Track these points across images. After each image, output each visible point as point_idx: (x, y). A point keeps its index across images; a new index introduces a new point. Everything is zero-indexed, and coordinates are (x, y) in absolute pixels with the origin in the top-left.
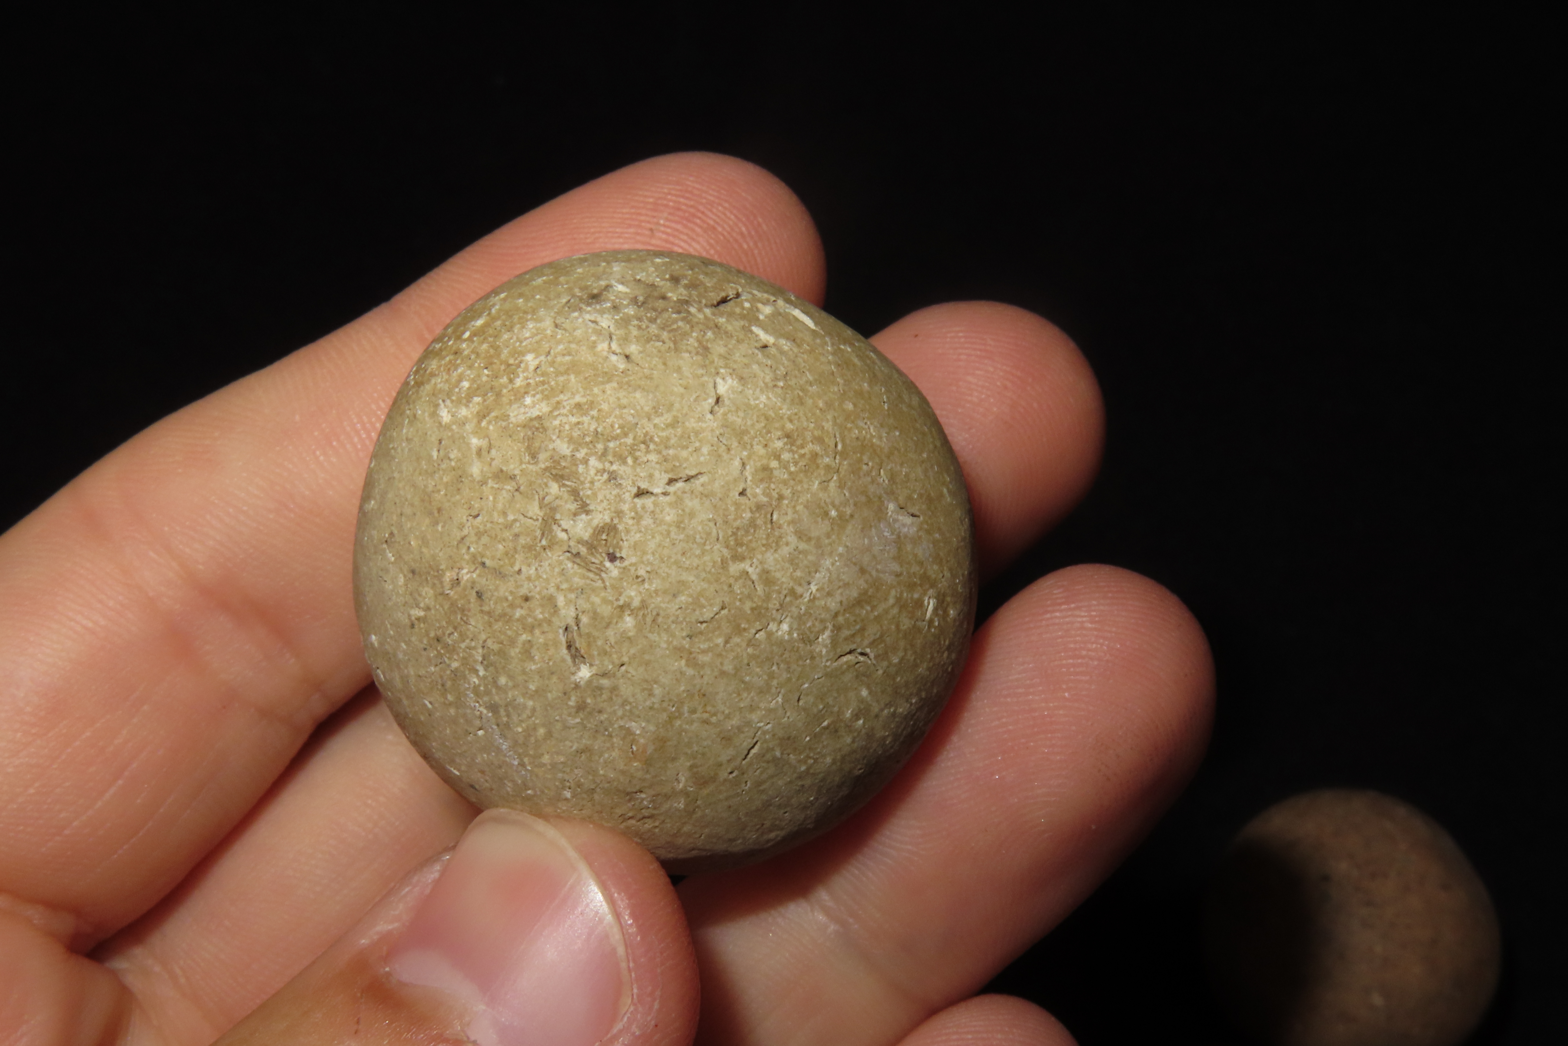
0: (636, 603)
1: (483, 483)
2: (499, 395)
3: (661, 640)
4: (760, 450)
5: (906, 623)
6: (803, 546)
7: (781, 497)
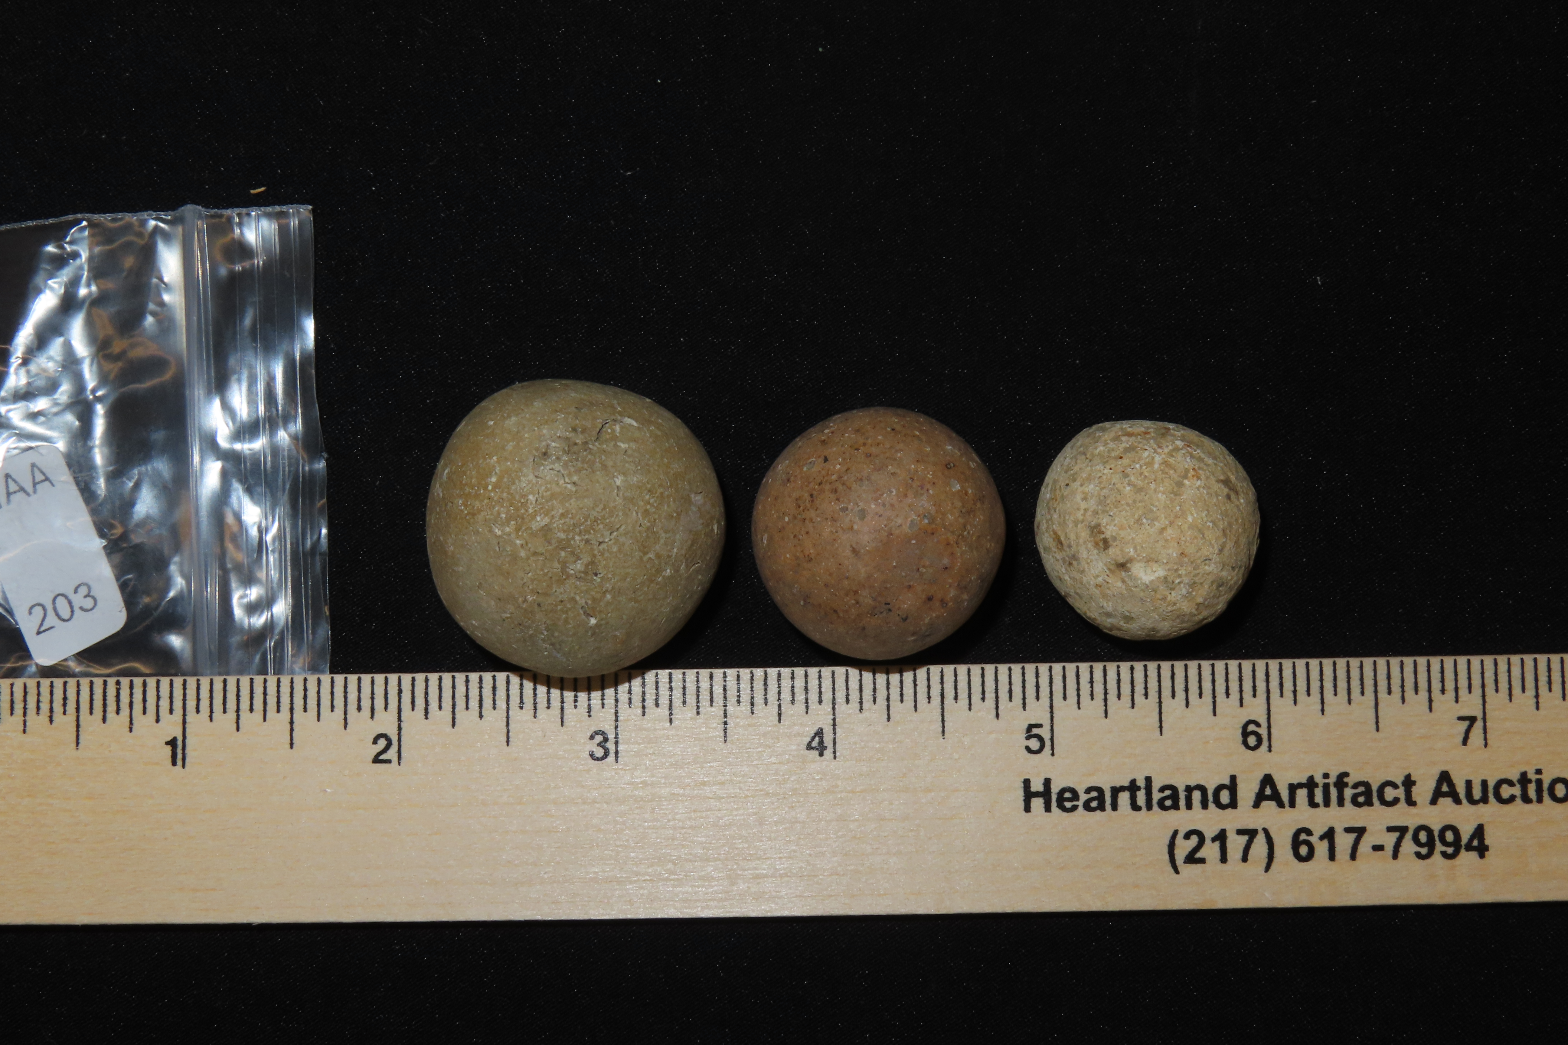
0: (610, 588)
1: (528, 558)
2: (523, 519)
3: (623, 599)
4: (641, 503)
5: (709, 541)
6: (668, 535)
7: (655, 520)
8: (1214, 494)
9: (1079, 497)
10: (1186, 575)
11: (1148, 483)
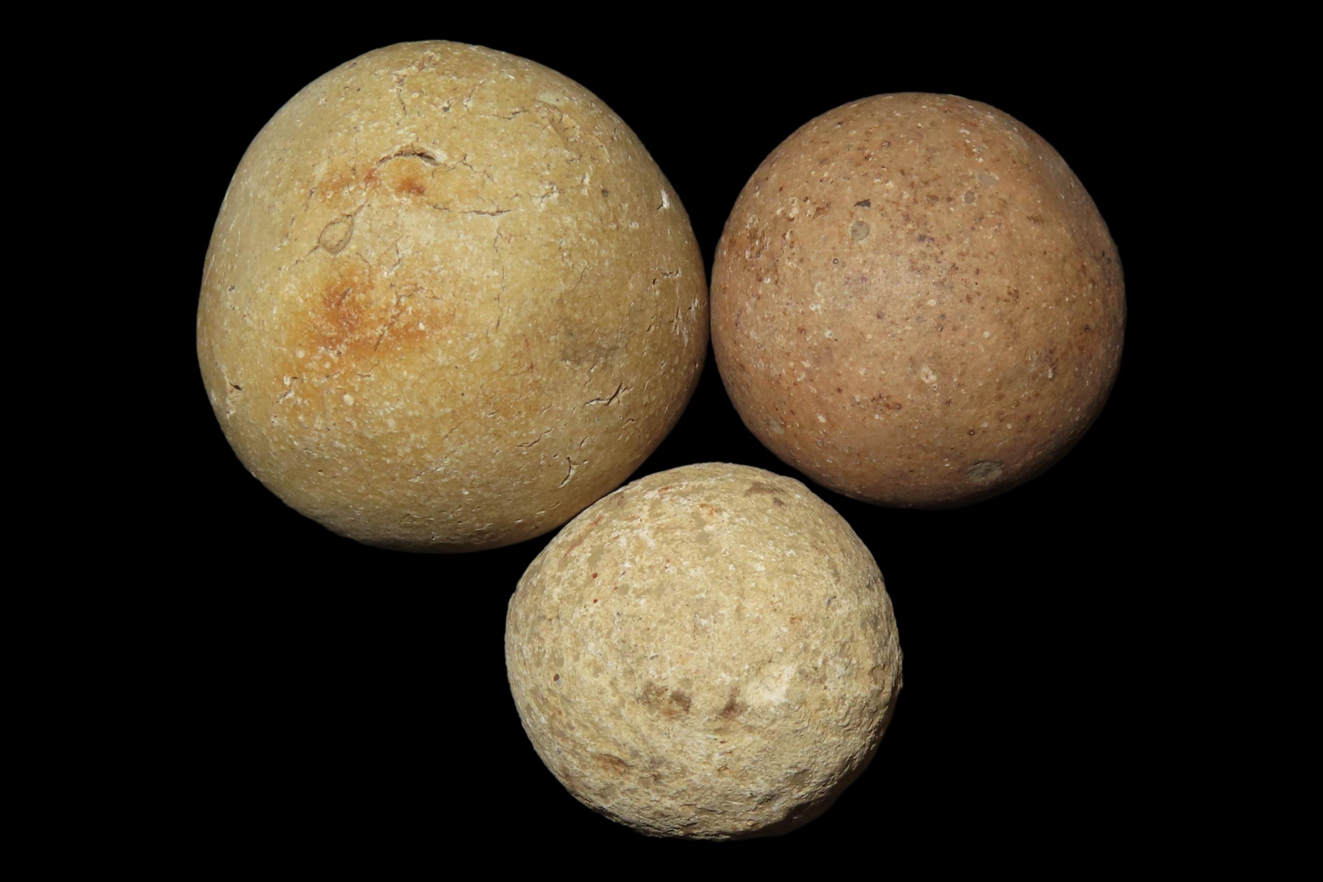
8: (757, 513)
9: (587, 676)
10: (823, 644)
11: (662, 572)
